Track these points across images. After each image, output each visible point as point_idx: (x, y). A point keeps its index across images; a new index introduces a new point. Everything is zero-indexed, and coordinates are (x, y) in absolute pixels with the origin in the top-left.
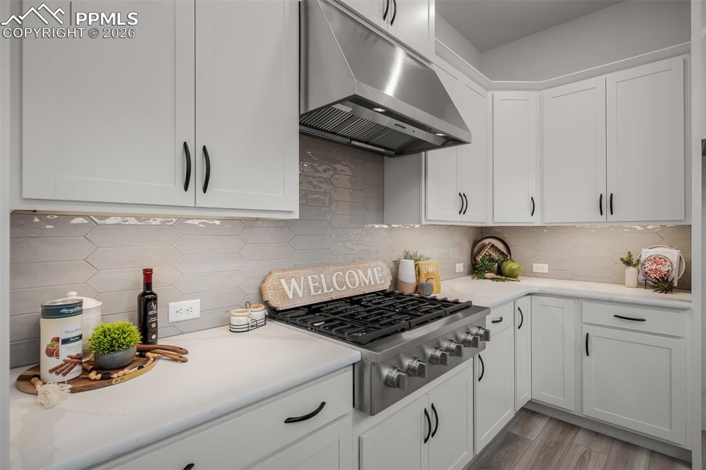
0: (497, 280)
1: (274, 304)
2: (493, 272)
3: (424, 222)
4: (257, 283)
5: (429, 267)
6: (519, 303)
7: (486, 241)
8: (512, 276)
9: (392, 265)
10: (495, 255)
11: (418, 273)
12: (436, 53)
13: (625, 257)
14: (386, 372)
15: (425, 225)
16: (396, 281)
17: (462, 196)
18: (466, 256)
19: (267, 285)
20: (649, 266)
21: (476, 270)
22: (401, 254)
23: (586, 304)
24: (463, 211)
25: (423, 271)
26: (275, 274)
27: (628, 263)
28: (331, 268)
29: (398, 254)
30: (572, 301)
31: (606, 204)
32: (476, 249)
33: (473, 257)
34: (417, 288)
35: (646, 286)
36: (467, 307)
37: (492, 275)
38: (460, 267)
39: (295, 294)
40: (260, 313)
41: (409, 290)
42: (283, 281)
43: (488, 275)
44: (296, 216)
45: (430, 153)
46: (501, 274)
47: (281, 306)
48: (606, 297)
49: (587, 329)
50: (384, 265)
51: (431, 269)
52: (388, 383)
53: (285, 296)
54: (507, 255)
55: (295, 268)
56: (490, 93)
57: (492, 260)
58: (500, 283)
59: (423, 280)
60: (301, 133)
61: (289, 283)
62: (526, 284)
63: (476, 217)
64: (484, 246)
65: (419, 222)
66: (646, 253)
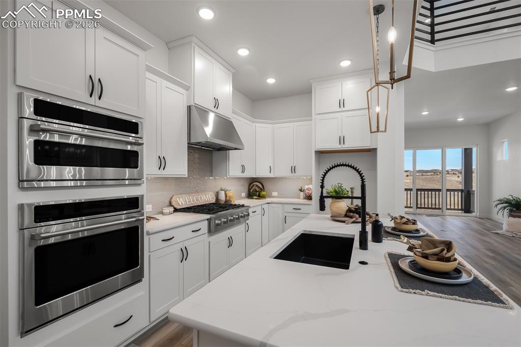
0: (258, 199)
1: (176, 207)
2: (256, 196)
3: (228, 177)
4: (169, 199)
5: (230, 194)
6: (263, 206)
7: (255, 183)
8: (264, 197)
9: (216, 193)
10: (257, 189)
11: (226, 196)
12: (233, 113)
13: (300, 188)
14: (217, 222)
15: (229, 178)
16: (217, 199)
17: (243, 166)
18: (246, 190)
19: (172, 200)
20: (307, 191)
21: (250, 195)
22: (219, 189)
23: (285, 206)
24: (243, 172)
25: (228, 195)
26: (175, 196)
27: (301, 190)
28: (194, 194)
29: (218, 189)
30: (281, 205)
31: (293, 170)
32: (250, 187)
33: (249, 190)
34: (225, 202)
35: (306, 199)
36: (243, 206)
37: (256, 197)
38: (243, 195)
39: (182, 203)
40: (172, 209)
41: (223, 202)
42: (178, 199)
43: (255, 197)
44: (187, 176)
45: (230, 151)
46: (260, 197)
47: (178, 207)
48: (290, 202)
49: (286, 214)
50: (213, 193)
51: (231, 195)
52: (218, 225)
53: (179, 204)
54: (263, 189)
55: (181, 194)
56: (255, 124)
57: (257, 191)
58: (259, 200)
59: (228, 198)
60: (188, 146)
61: (179, 199)
62: (268, 200)
63: (249, 174)
64: (254, 185)
65: (226, 177)
66: (306, 187)
